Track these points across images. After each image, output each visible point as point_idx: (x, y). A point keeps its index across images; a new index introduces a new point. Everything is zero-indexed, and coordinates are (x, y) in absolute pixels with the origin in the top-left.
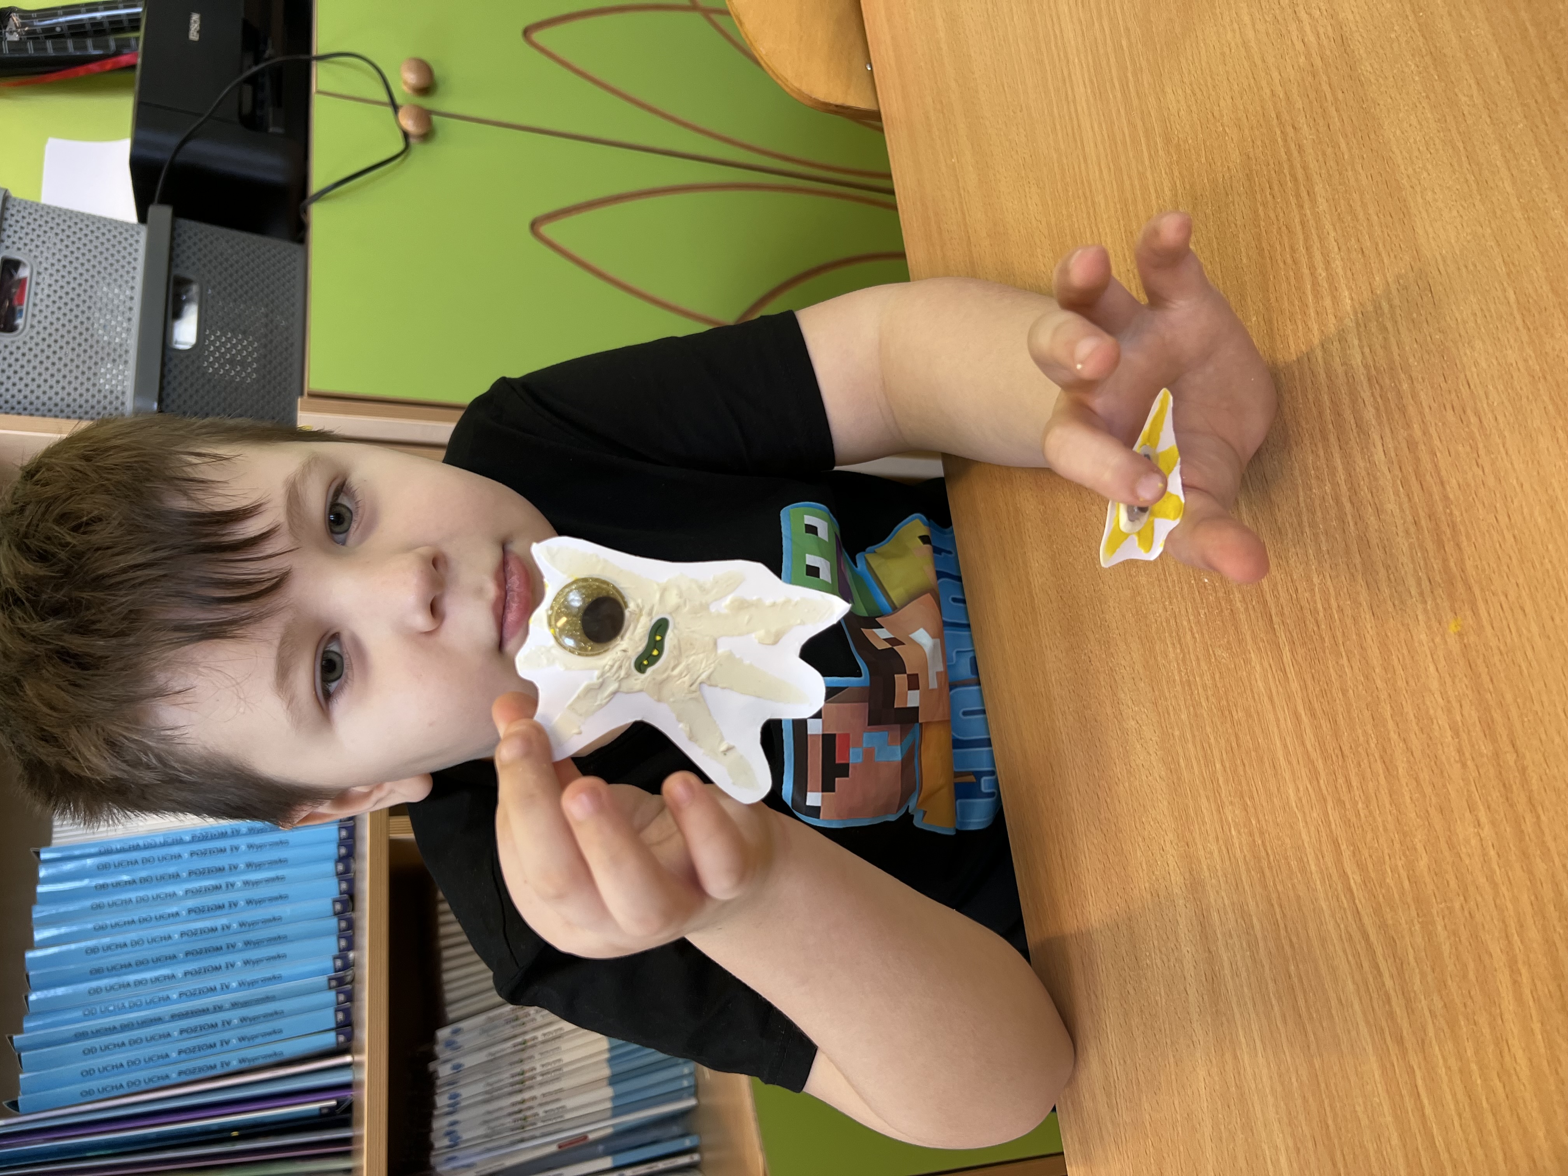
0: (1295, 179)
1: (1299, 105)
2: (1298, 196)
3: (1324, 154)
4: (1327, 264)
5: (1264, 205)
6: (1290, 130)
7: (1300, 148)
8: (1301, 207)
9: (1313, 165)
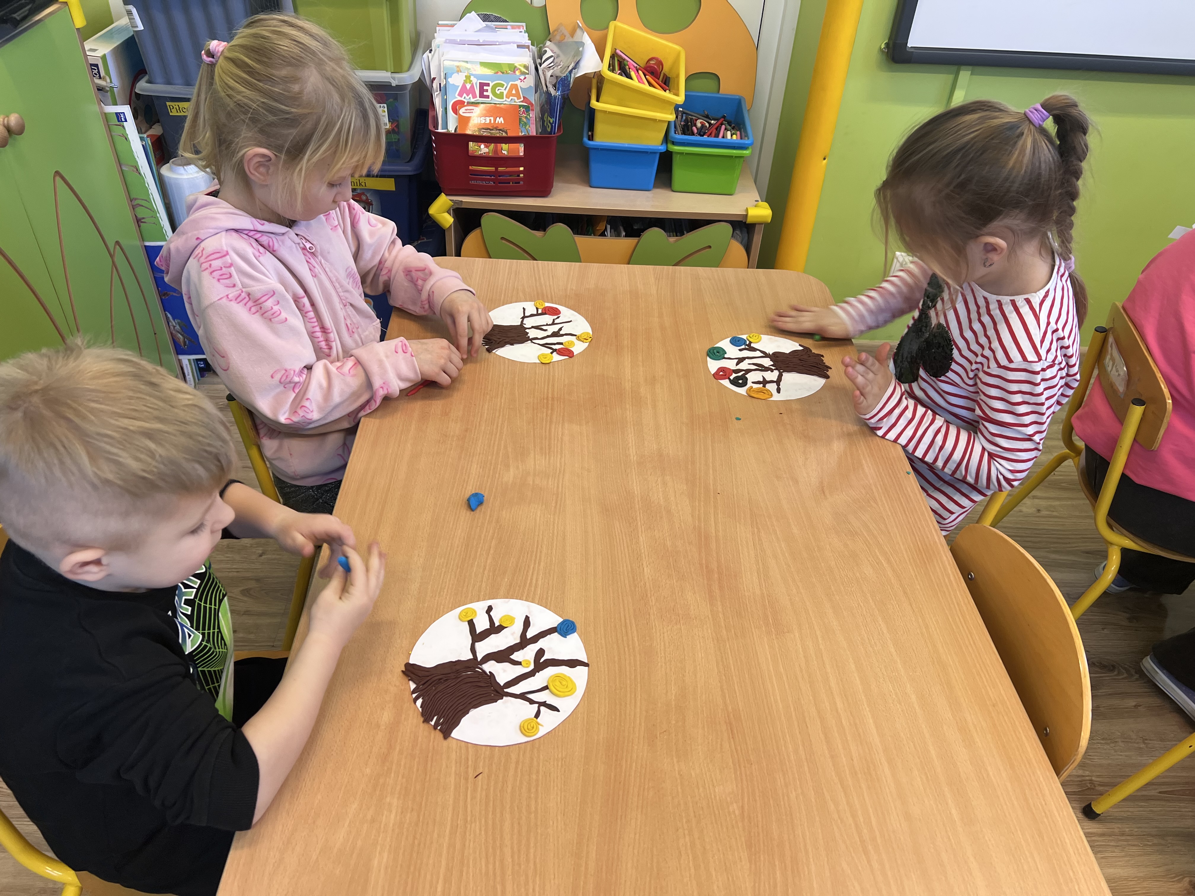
0: (536, 557)
1: (545, 543)
2: (535, 561)
3: (547, 557)
4: (537, 581)
5: (523, 557)
6: (540, 547)
7: (541, 552)
8: (535, 564)
9: (543, 558)
